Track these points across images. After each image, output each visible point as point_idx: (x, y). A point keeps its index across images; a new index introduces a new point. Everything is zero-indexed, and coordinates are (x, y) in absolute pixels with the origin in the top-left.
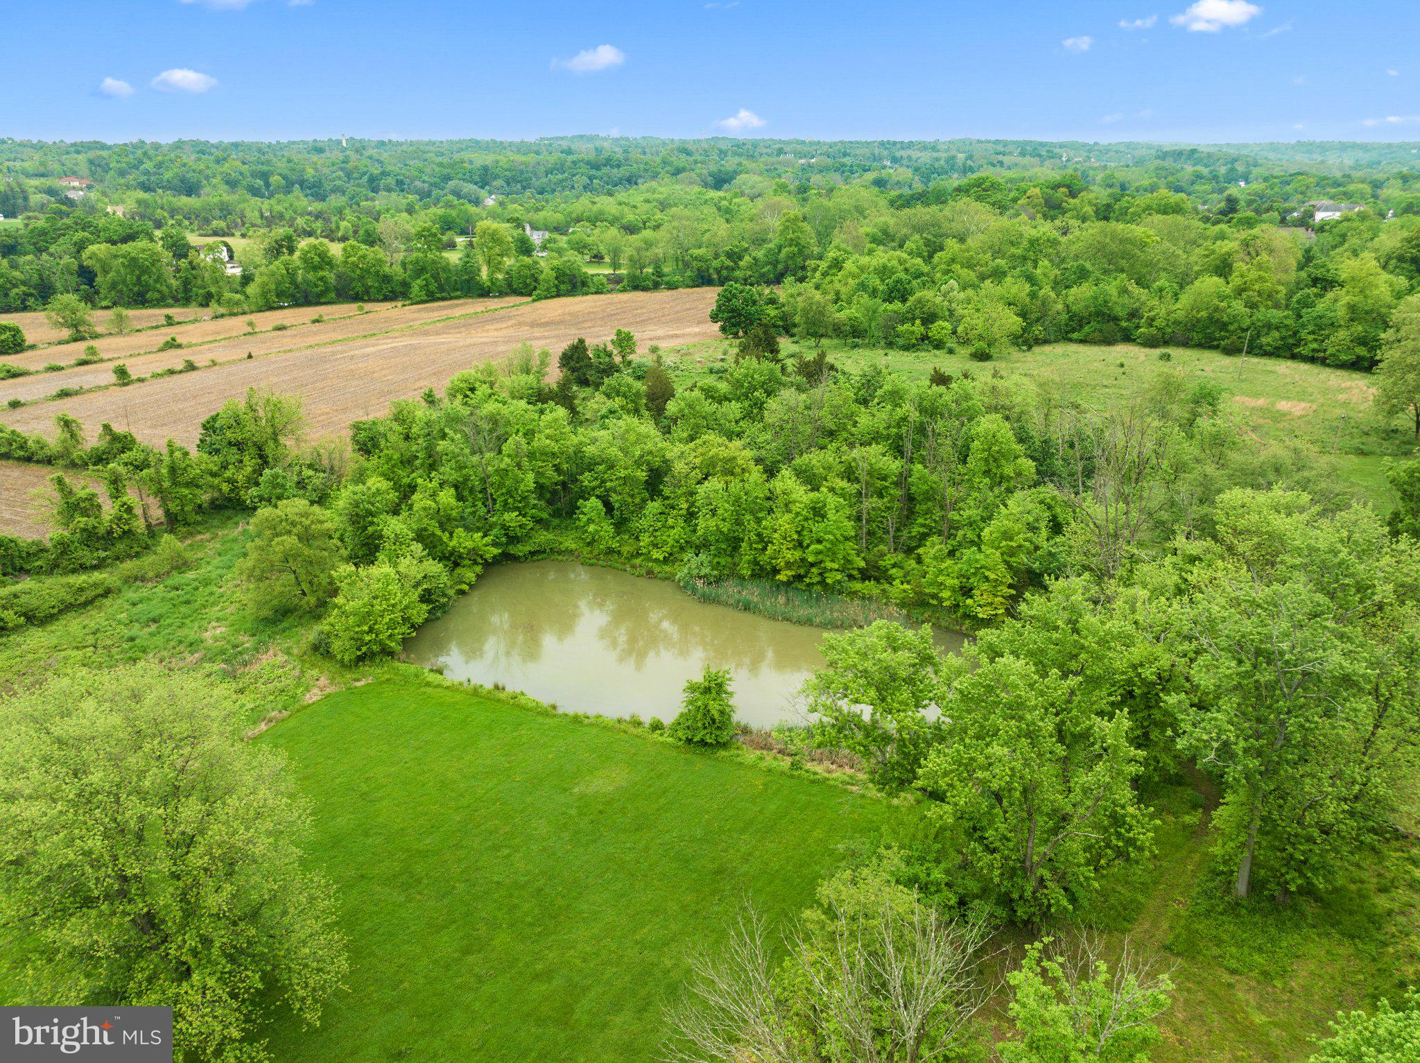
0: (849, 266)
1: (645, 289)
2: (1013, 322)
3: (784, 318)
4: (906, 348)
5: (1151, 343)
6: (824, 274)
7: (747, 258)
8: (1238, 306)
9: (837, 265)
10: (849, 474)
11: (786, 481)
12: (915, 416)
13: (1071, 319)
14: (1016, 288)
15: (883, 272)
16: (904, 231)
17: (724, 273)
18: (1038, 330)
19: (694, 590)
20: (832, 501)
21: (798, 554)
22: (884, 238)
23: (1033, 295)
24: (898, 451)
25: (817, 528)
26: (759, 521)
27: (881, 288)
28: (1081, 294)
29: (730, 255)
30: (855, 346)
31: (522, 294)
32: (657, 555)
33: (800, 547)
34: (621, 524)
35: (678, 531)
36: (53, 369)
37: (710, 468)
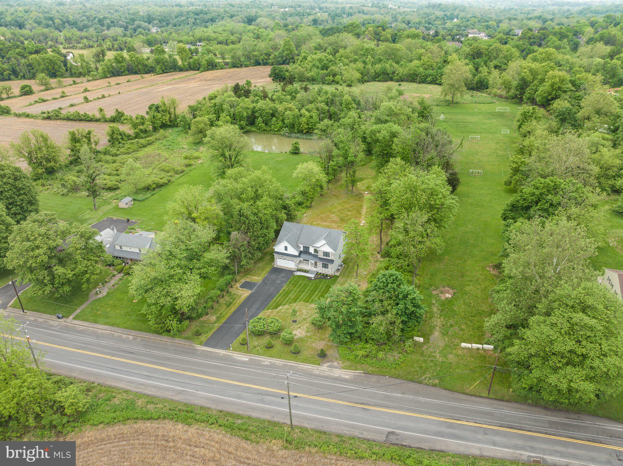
0: (309, 58)
1: (238, 67)
2: (358, 75)
3: (291, 76)
4: (328, 84)
5: (397, 81)
6: (301, 61)
7: (273, 55)
8: (421, 69)
9: (305, 58)
10: (318, 109)
11: (303, 111)
12: (331, 97)
13: (376, 74)
14: (360, 65)
15: (320, 60)
16: (326, 45)
17: (265, 61)
18: (366, 78)
19: (286, 135)
20: (314, 115)
22: (319, 48)
23: (364, 67)
24: (328, 105)
25: (311, 120)
26: (298, 120)
27: (320, 66)
28: (378, 67)
29: (266, 54)
30: (314, 84)
31: (195, 70)
32: (276, 130)
33: (308, 125)
34: (266, 124)
35: (280, 124)
36: (55, 99)
37: (286, 109)
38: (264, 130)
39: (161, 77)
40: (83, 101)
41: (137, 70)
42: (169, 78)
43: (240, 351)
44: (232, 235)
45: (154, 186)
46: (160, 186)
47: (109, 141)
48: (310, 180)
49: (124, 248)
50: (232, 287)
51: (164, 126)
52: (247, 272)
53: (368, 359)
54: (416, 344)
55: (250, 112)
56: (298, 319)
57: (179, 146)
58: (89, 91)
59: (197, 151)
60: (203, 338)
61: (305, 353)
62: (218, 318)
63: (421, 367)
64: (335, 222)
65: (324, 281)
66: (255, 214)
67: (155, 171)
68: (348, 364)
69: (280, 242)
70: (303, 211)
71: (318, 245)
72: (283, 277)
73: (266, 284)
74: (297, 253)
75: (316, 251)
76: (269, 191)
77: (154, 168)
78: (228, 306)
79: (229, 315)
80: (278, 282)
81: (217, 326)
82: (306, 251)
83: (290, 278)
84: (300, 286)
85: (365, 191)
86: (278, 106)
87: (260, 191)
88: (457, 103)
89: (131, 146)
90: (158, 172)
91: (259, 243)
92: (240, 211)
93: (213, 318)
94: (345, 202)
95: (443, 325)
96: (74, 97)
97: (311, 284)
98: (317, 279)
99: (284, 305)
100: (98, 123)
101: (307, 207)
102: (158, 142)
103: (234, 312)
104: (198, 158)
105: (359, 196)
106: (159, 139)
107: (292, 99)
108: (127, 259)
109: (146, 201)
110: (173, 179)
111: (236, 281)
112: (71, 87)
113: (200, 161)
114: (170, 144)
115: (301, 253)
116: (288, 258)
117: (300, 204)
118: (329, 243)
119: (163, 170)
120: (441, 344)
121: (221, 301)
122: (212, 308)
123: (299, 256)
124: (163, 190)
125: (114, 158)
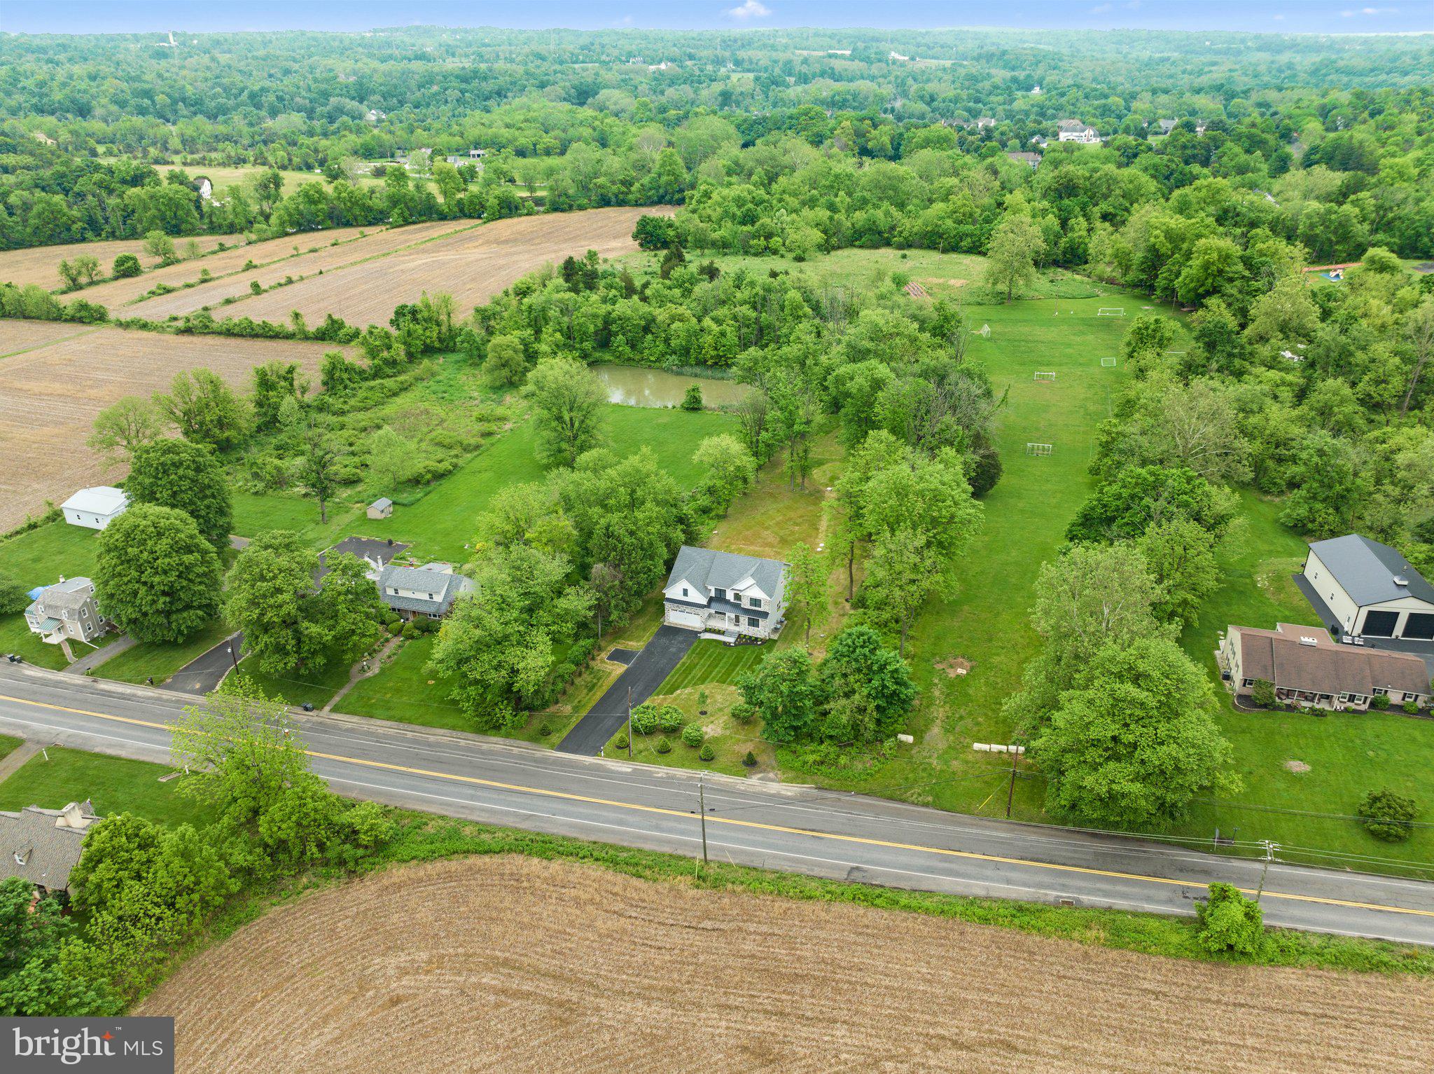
0: (715, 196)
1: (563, 211)
2: (817, 236)
3: (678, 236)
4: (756, 255)
5: (900, 247)
6: (699, 202)
7: (637, 185)
8: (949, 223)
9: (707, 195)
10: (735, 318)
11: (707, 322)
12: (761, 292)
13: (855, 232)
14: (823, 214)
15: (740, 202)
16: (751, 164)
17: (621, 196)
18: (834, 241)
19: (672, 371)
20: (729, 329)
21: (715, 352)
22: (736, 170)
23: (831, 219)
24: (755, 308)
25: (724, 341)
26: (698, 339)
27: (739, 213)
28: (860, 217)
29: (623, 183)
30: (725, 254)
31: (473, 218)
32: (652, 358)
34: (633, 347)
35: (662, 347)
36: (189, 286)
37: (673, 319)
38: (629, 359)
39: (403, 233)
40: (250, 291)
41: (350, 217)
42: (418, 235)
43: (617, 757)
44: (593, 570)
45: (429, 476)
46: (439, 476)
47: (325, 383)
48: (725, 469)
49: (402, 593)
50: (593, 659)
51: (428, 350)
52: (618, 633)
53: (823, 768)
54: (901, 745)
55: (600, 323)
56: (709, 709)
57: (464, 395)
58: (255, 267)
59: (500, 403)
60: (556, 738)
61: (722, 760)
62: (576, 709)
63: (907, 779)
64: (771, 545)
65: (751, 648)
66: (632, 533)
67: (423, 445)
68: (791, 774)
69: (675, 582)
70: (712, 523)
71: (740, 586)
72: (681, 643)
73: (653, 653)
74: (704, 601)
75: (737, 597)
76: (655, 493)
77: (421, 440)
78: (590, 690)
79: (593, 703)
80: (673, 650)
81: (575, 721)
82: (720, 597)
83: (691, 644)
84: (710, 656)
85: (827, 486)
86: (657, 312)
87: (639, 493)
88: (1019, 298)
89: (369, 394)
90: (430, 449)
91: (639, 583)
92: (607, 529)
93: (568, 709)
94: (788, 508)
95: (948, 717)
96: (227, 280)
97: (729, 653)
98: (740, 644)
99: (685, 687)
100: (291, 342)
101: (719, 517)
102: (420, 385)
103: (602, 699)
104: (503, 419)
105: (816, 495)
106: (422, 379)
107: (683, 295)
108: (406, 611)
109: (416, 506)
110: (460, 462)
111: (600, 649)
112: (215, 256)
113: (508, 426)
114: (444, 389)
115: (711, 600)
116: (688, 609)
117: (705, 511)
118: (761, 583)
119: (440, 444)
120: (942, 746)
121: (578, 681)
122: (564, 693)
123: (708, 606)
124: (446, 485)
125: (341, 419)
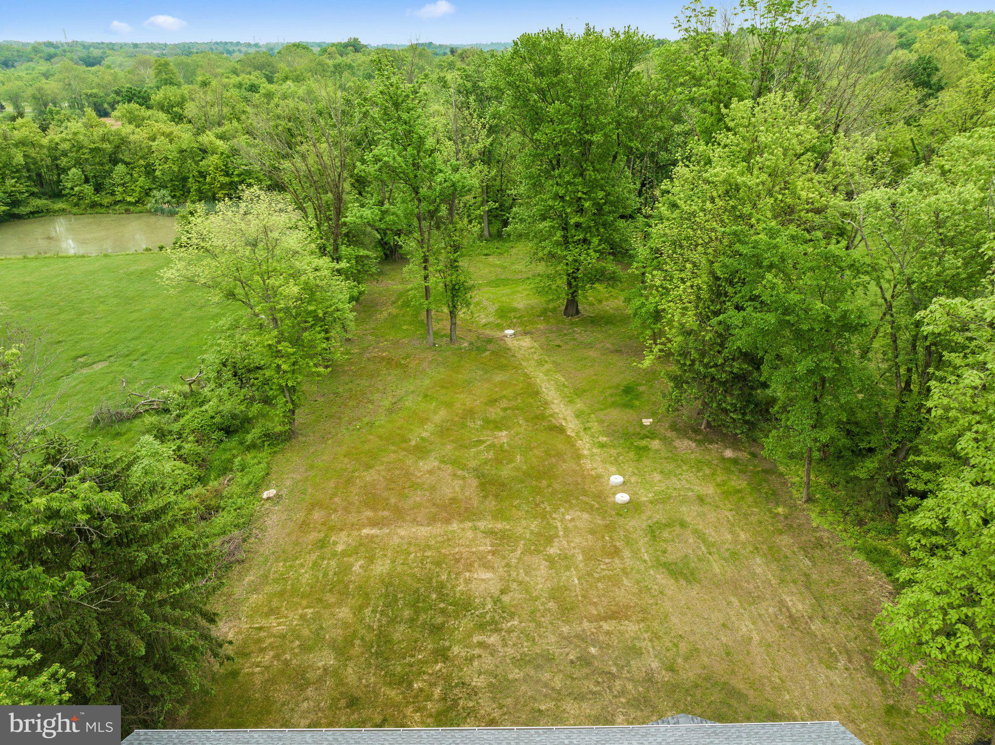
11: (209, 139)
19: (163, 211)
21: (227, 179)
26: (197, 163)
32: (130, 199)
33: (227, 174)
34: (97, 186)
35: (142, 180)
38: (94, 204)
85: (502, 328)
94: (447, 387)
